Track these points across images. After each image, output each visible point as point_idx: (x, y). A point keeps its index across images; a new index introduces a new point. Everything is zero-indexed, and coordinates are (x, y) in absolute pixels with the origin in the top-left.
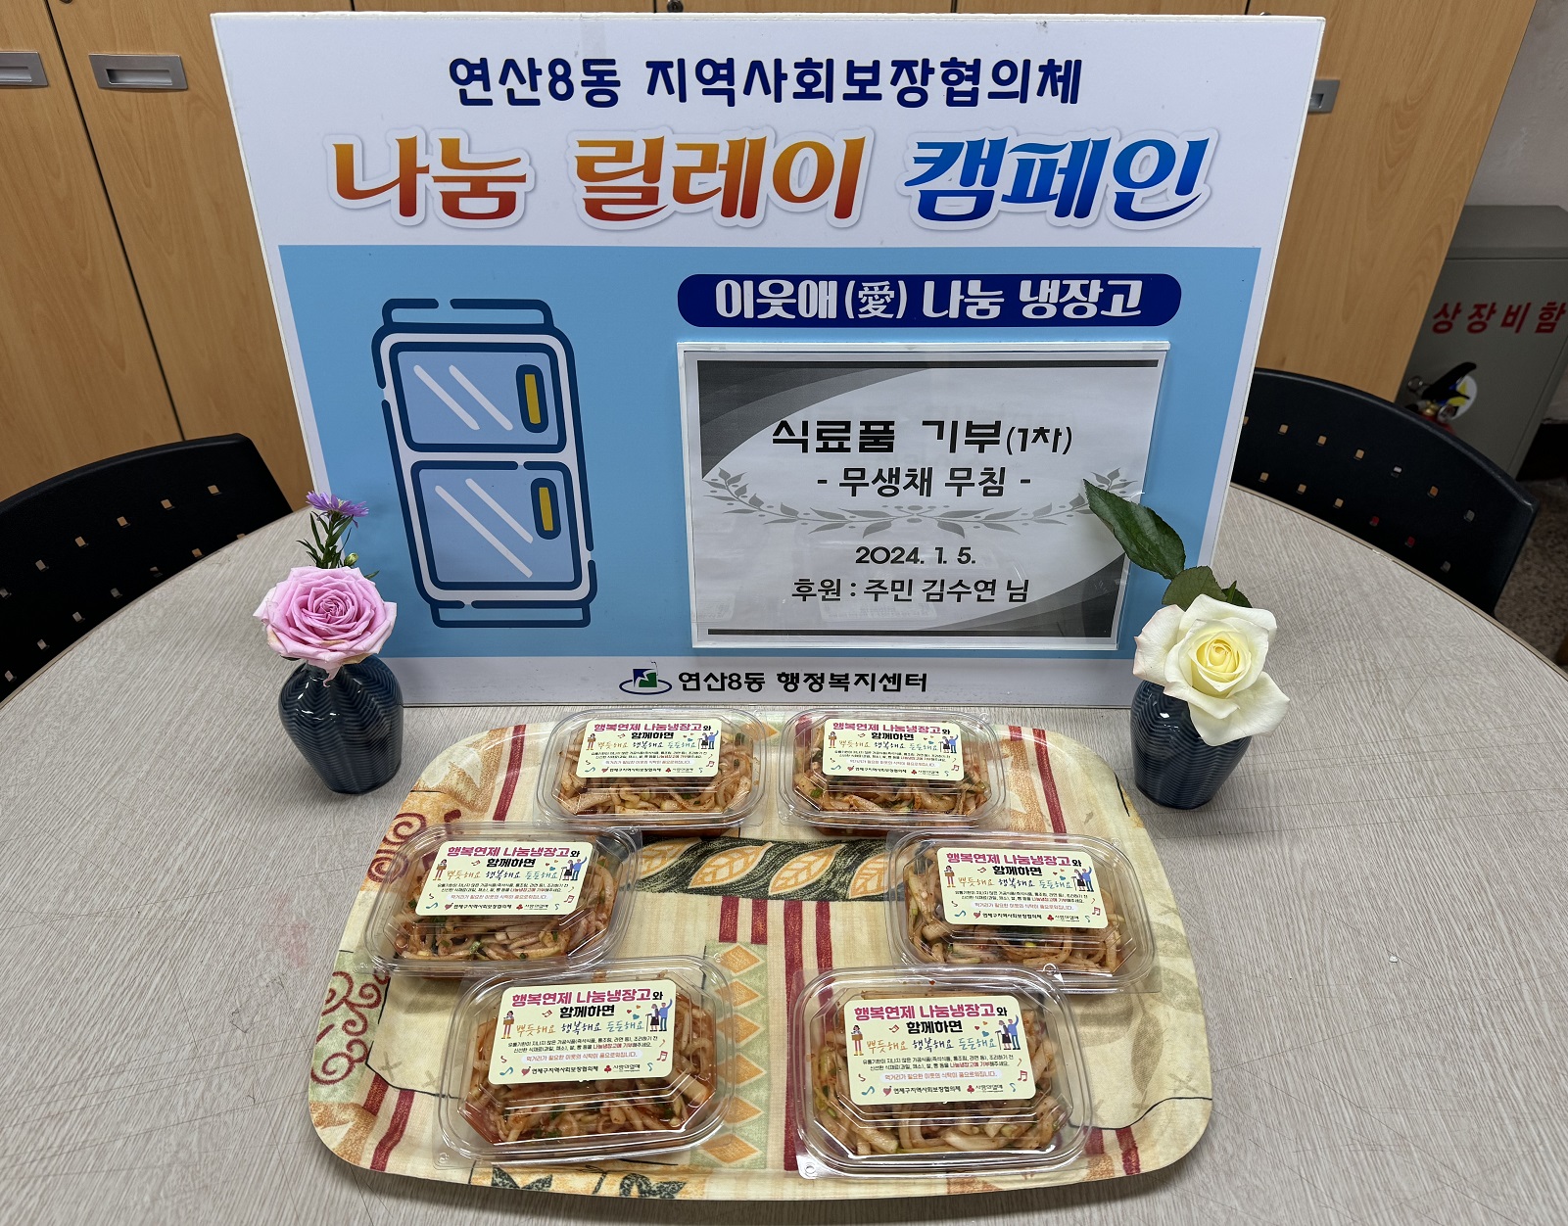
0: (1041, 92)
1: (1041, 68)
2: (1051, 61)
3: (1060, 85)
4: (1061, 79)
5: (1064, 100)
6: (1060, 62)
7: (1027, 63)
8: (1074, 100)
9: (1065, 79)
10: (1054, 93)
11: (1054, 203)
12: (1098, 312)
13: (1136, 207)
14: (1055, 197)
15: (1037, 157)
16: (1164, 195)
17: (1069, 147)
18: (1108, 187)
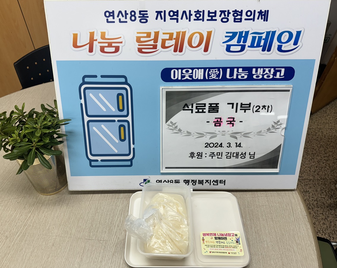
0: (258, 19)
1: (258, 12)
2: (261, 11)
3: (263, 17)
4: (263, 15)
5: (264, 21)
6: (263, 11)
7: (255, 11)
8: (267, 21)
9: (264, 15)
10: (262, 19)
11: (261, 48)
12: (273, 77)
13: (283, 49)
14: (261, 46)
15: (257, 36)
16: (290, 45)
17: (266, 33)
18: (276, 43)
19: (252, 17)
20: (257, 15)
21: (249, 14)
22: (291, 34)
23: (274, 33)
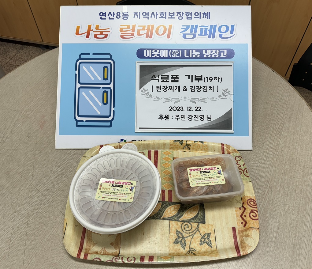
0: (203, 17)
1: (203, 13)
4: (206, 15)
5: (208, 18)
6: (206, 12)
7: (200, 13)
10: (206, 17)
11: (208, 36)
12: (219, 56)
13: (223, 36)
14: (208, 35)
15: (204, 28)
16: (228, 34)
17: (209, 26)
18: (217, 33)
19: (199, 16)
20: (202, 15)
21: (197, 14)
22: (227, 27)
23: (215, 26)
